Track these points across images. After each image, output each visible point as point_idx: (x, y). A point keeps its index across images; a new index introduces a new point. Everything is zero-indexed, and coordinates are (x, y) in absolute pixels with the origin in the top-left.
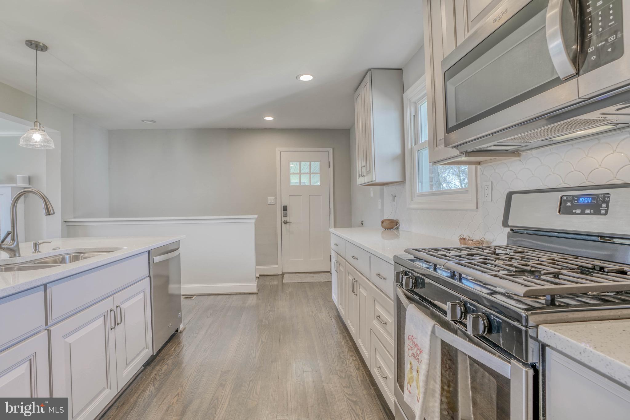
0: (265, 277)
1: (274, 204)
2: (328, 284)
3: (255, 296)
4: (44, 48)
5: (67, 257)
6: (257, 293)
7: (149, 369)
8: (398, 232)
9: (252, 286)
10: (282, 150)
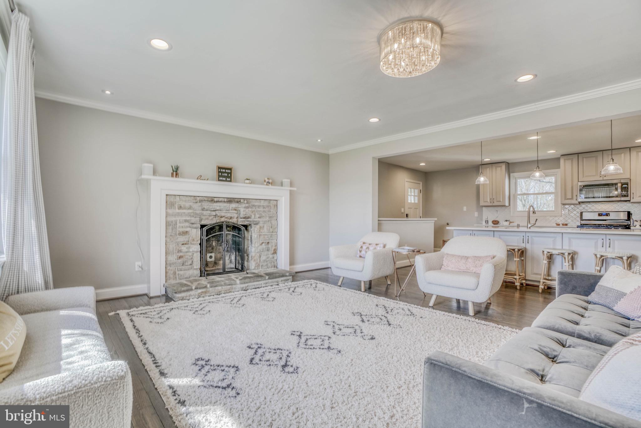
1: (403, 213)
10: (406, 181)
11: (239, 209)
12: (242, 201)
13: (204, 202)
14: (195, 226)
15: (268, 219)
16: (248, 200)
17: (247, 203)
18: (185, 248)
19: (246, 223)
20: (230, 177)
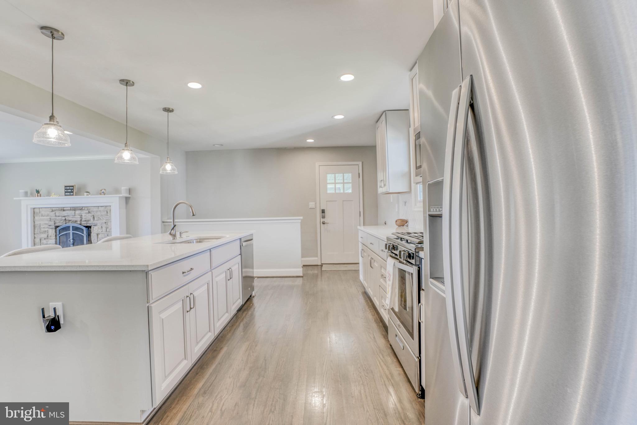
0: (308, 267)
1: (314, 208)
2: (357, 271)
3: (301, 278)
4: (172, 111)
5: (195, 241)
6: (303, 277)
7: (240, 313)
8: (408, 228)
9: (299, 271)
10: (320, 165)
11: (82, 214)
12: (83, 208)
13: (56, 211)
14: (51, 227)
15: (104, 221)
16: (87, 207)
17: (87, 210)
18: (45, 241)
19: (88, 225)
20: (73, 192)
